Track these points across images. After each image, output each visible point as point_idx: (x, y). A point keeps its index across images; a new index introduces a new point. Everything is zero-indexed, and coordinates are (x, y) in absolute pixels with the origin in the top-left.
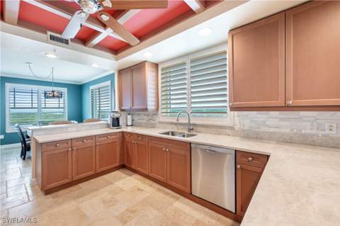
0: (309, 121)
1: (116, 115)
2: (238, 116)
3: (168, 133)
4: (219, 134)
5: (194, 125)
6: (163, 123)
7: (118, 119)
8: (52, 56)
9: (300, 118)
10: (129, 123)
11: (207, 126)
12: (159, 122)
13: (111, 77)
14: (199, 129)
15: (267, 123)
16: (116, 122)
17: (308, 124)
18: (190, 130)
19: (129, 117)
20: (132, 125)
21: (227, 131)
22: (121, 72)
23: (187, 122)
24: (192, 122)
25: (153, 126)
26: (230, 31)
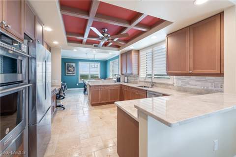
0: (210, 82)
1: (119, 77)
2: (176, 78)
3: (142, 87)
4: (167, 88)
5: (155, 83)
6: (141, 81)
7: (120, 78)
8: (94, 52)
9: (206, 81)
10: (126, 81)
11: (161, 84)
12: (140, 81)
13: (118, 57)
14: (157, 85)
15: (190, 83)
16: (119, 80)
17: (210, 84)
18: (152, 85)
19: (126, 78)
20: (127, 82)
21: (170, 87)
22: (122, 55)
23: (151, 81)
24: (153, 81)
25: (136, 83)
26: (167, 35)
